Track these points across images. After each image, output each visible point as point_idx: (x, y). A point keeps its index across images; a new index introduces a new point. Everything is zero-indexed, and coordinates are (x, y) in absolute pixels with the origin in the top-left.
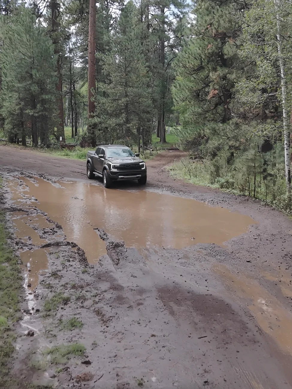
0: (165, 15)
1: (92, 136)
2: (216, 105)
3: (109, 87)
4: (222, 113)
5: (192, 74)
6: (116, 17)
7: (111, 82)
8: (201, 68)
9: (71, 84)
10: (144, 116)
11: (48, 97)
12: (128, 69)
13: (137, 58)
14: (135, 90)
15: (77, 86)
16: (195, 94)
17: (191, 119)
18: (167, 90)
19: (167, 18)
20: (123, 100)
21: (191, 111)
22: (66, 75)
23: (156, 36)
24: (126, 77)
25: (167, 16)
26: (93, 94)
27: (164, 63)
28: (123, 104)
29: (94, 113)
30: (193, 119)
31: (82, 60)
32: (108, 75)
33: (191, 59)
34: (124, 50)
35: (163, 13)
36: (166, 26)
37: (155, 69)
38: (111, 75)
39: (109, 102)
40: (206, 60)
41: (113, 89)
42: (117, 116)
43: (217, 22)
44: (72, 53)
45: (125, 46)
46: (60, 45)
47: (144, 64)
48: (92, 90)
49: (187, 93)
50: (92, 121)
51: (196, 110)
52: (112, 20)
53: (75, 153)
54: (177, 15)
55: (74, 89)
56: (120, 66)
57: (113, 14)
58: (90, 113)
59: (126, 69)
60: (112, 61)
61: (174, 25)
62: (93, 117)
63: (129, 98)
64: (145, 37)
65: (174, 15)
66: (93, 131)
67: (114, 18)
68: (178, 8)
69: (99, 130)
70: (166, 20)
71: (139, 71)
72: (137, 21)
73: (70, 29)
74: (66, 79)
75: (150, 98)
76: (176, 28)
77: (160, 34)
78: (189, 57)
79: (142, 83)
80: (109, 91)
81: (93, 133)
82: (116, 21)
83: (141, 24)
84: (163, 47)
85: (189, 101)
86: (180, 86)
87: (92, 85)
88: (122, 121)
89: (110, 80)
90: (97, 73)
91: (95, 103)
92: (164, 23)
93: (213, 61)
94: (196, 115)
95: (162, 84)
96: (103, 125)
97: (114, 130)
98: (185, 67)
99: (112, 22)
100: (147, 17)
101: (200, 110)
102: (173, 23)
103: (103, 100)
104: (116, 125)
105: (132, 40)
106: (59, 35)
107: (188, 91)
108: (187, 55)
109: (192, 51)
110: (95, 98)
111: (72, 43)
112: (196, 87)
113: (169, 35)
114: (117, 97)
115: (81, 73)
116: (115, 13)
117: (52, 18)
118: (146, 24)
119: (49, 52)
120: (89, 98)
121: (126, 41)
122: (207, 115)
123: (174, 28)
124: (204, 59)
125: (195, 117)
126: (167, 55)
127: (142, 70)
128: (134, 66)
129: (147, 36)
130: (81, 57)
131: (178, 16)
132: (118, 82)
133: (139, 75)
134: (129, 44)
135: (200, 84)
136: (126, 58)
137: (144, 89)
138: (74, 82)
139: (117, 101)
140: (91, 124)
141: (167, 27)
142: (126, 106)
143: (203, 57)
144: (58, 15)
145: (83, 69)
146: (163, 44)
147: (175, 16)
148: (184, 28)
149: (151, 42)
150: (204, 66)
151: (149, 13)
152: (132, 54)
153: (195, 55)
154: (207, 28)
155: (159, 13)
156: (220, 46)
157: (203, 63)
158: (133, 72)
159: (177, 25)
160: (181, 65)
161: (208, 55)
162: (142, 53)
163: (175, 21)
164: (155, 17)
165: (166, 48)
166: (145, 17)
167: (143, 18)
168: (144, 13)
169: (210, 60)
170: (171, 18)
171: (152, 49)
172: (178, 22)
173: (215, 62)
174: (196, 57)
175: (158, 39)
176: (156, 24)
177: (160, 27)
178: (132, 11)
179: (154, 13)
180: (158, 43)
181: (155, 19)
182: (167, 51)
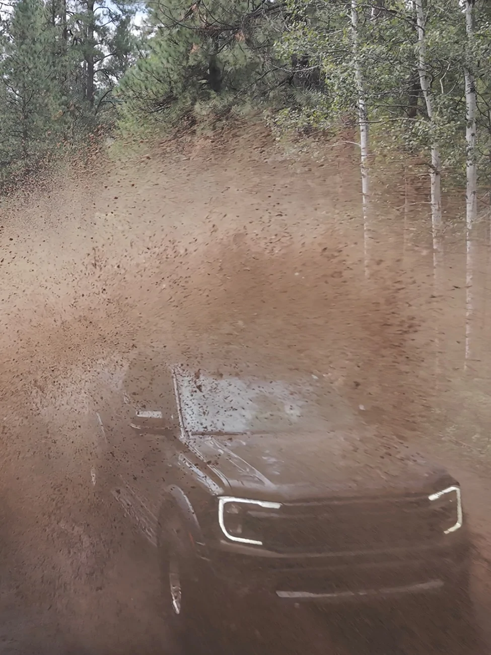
0: (95, 14)
5: (153, 112)
6: (8, 20)
8: (170, 99)
12: (31, 107)
13: (46, 85)
19: (98, 20)
20: (21, 163)
23: (79, 51)
24: (25, 120)
25: (99, 16)
27: (92, 100)
33: (151, 82)
34: (20, 71)
35: (91, 11)
36: (95, 34)
37: (77, 111)
40: (180, 85)
41: (1, 144)
45: (24, 62)
47: (59, 99)
52: (1, 25)
54: (116, 16)
56: (13, 101)
57: (2, 14)
59: (24, 107)
61: (110, 34)
65: (110, 16)
67: (4, 21)
68: (118, 4)
70: (97, 23)
71: (48, 110)
72: (46, 24)
76: (114, 38)
77: (85, 47)
78: (147, 78)
82: (8, 27)
83: (53, 29)
84: (91, 71)
92: (93, 28)
93: (193, 85)
98: (138, 97)
100: (63, 16)
102: (108, 29)
105: (35, 52)
108: (142, 74)
109: (152, 66)
113: (102, 51)
114: (9, 158)
116: (5, 13)
118: (62, 28)
121: (26, 54)
123: (111, 38)
124: (175, 83)
126: (98, 87)
127: (54, 109)
128: (40, 100)
129: (62, 52)
131: (117, 18)
132: (10, 130)
133: (50, 118)
134: (30, 59)
136: (26, 85)
139: (8, 166)
141: (99, 35)
143: (175, 77)
146: (91, 67)
147: (111, 17)
148: (127, 39)
149: (70, 62)
150: (176, 95)
151: (67, 10)
152: (35, 79)
153: (158, 74)
154: (191, 11)
155: (84, 11)
156: (212, 53)
157: (175, 89)
158: (37, 113)
159: (116, 33)
160: (131, 93)
161: (184, 74)
162: (55, 78)
163: (113, 26)
164: (77, 18)
165: (96, 75)
166: (60, 17)
167: (56, 19)
168: (58, 9)
169: (189, 83)
170: (105, 20)
171: (72, 73)
172: (118, 27)
173: (198, 87)
174: (161, 79)
175: (83, 57)
176: (79, 30)
177: (86, 36)
178: (36, 9)
179: (75, 11)
180: (83, 67)
181: (78, 22)
182: (99, 80)
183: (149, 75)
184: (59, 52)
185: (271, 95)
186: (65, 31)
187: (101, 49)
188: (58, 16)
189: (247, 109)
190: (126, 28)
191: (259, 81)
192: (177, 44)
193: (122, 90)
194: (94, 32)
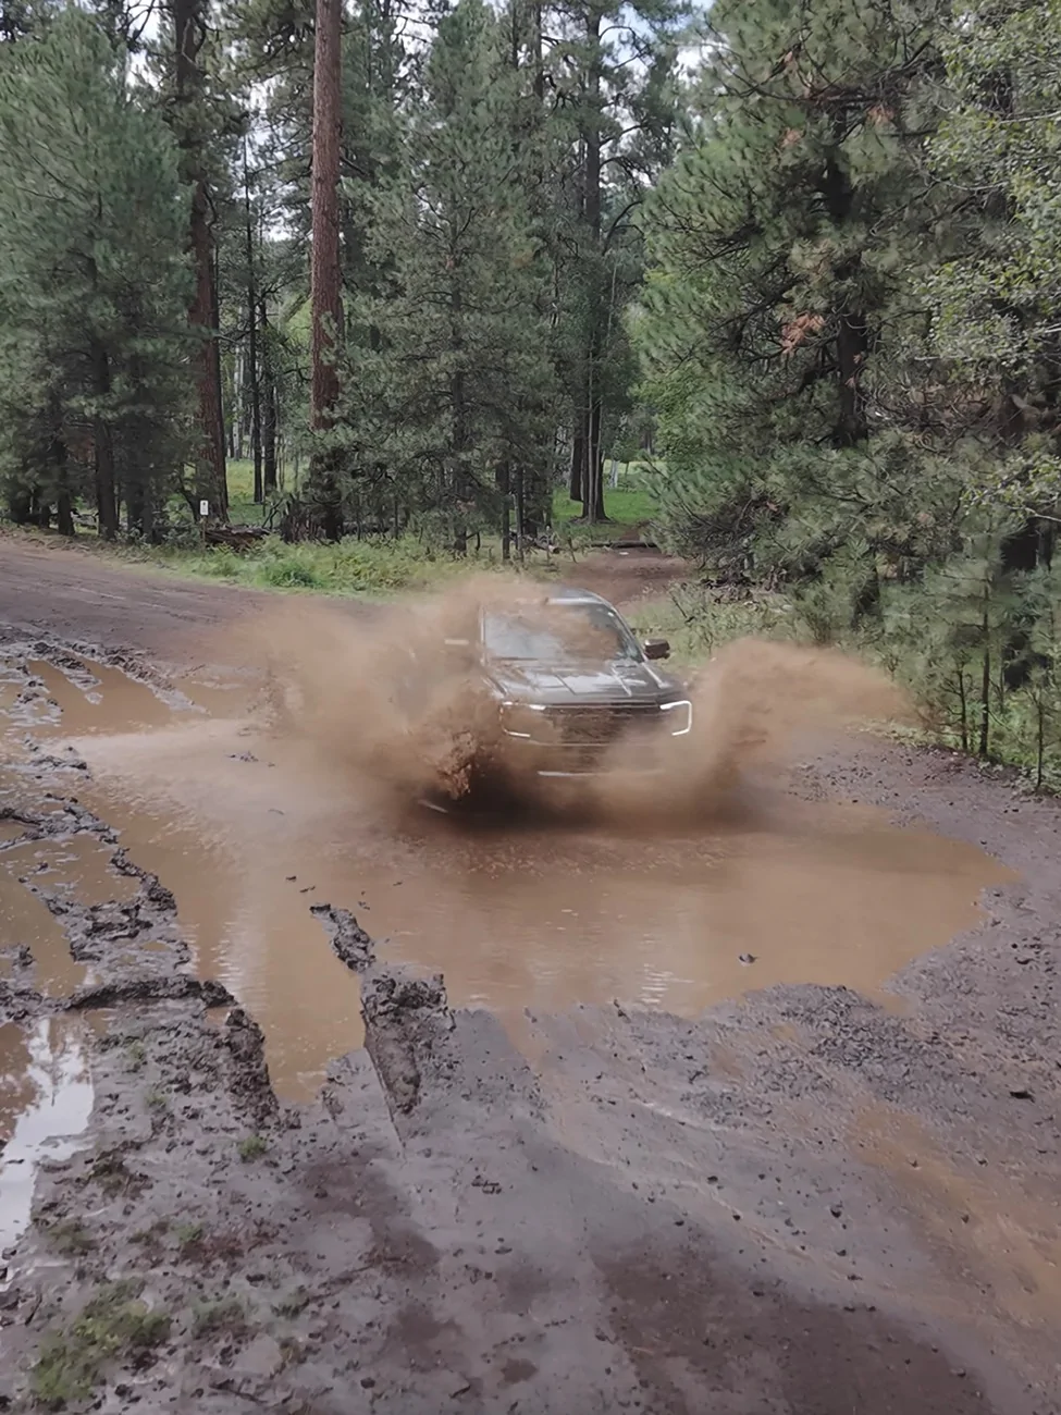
0: (601, 42)
1: (327, 495)
2: (809, 378)
3: (390, 311)
4: (831, 409)
5: (715, 257)
6: (419, 54)
7: (398, 291)
8: (749, 232)
9: (251, 299)
10: (527, 420)
11: (154, 345)
12: (468, 241)
13: (500, 197)
14: (490, 320)
15: (276, 311)
16: (726, 336)
17: (709, 431)
18: (610, 324)
19: (609, 55)
20: (447, 358)
21: (710, 402)
22: (234, 267)
23: (568, 119)
24: (457, 270)
25: (611, 46)
26: (332, 335)
27: (597, 223)
28: (443, 376)
29: (332, 409)
30: (715, 433)
31: (294, 212)
32: (389, 264)
33: (710, 198)
34: (446, 169)
35: (594, 37)
36: (604, 84)
37: (563, 245)
38: (398, 263)
39: (391, 370)
40: (769, 202)
41: (406, 319)
42: (421, 419)
43: (820, 38)
44: (257, 188)
45: (453, 150)
46: (208, 153)
47: (526, 225)
48: (328, 321)
49: (694, 331)
50: (326, 440)
51: (729, 396)
52: (405, 64)
53: (257, 564)
54: (648, 46)
55: (264, 320)
56: (431, 230)
57: (406, 40)
58: (319, 408)
59: (454, 241)
60: (401, 210)
61: (634, 83)
62: (328, 424)
63: (466, 352)
64: (529, 124)
65: (635, 44)
66: (330, 478)
67: (410, 56)
68: (652, 19)
69: (354, 474)
70: (608, 62)
71: (504, 248)
72: (499, 64)
73: (248, 98)
74: (234, 285)
75: (548, 353)
76: (643, 92)
77: (581, 113)
78: (702, 187)
79: (516, 294)
80: (391, 324)
81: (330, 487)
82: (418, 68)
83: (513, 75)
84: (595, 163)
85: (701, 362)
86: (667, 302)
87: (328, 302)
88: (439, 442)
89: (393, 283)
90: (349, 259)
91: (339, 372)
92: (598, 71)
93: (796, 203)
94: (728, 417)
95: (591, 302)
96: (368, 455)
97: (408, 472)
98: (684, 227)
99: (404, 71)
100: (535, 48)
101: (743, 398)
102: (630, 73)
103: (369, 360)
104: (417, 456)
105: (477, 129)
106: (203, 113)
107: (699, 322)
108: (692, 180)
109: (713, 165)
110: (337, 353)
111: (256, 148)
112: (731, 305)
113: (618, 119)
114: (423, 348)
115: (290, 262)
116: (414, 38)
117: (178, 53)
118: (534, 72)
119: (158, 172)
120: (316, 353)
121: (457, 132)
122: (773, 417)
123: (637, 92)
124: (760, 198)
125: (723, 425)
126: (609, 194)
127: (515, 244)
128: (487, 229)
129: (533, 122)
130: (289, 202)
131: (650, 49)
132: (425, 290)
133: (507, 264)
134: (465, 143)
135: (744, 293)
136: (457, 198)
137: (524, 318)
138: (264, 295)
139: (420, 363)
140: (322, 451)
141: (611, 86)
142: (458, 381)
143: (759, 187)
144: (202, 40)
145: (296, 246)
146: (594, 152)
147: (638, 48)
149: (550, 144)
150: (761, 222)
151: (544, 35)
152: (477, 185)
153: (725, 181)
154: (782, 65)
155: (580, 34)
156: (829, 142)
157: (758, 211)
158: (482, 254)
159: (648, 81)
160: (670, 219)
161: (776, 181)
162: (518, 180)
163: (640, 68)
164: (563, 50)
165: (605, 169)
166: (528, 50)
167: (520, 54)
168: (525, 34)
169: (787, 200)
170: (625, 55)
171: (553, 168)
172: (652, 68)
173: (805, 207)
174: (731, 190)
175: (576, 133)
176: (568, 75)
177: (584, 88)
178: (480, 29)
179: (559, 37)
180: (577, 151)
181: (566, 59)
182: (610, 181)
183: (707, 184)
184: (527, 125)
185: (939, 229)
186: (541, 78)
187: (616, 116)
188: (524, 48)
189: (890, 258)
190: (668, 69)
191: (919, 200)
192: (761, 120)
193: (651, 212)
194: (601, 79)
